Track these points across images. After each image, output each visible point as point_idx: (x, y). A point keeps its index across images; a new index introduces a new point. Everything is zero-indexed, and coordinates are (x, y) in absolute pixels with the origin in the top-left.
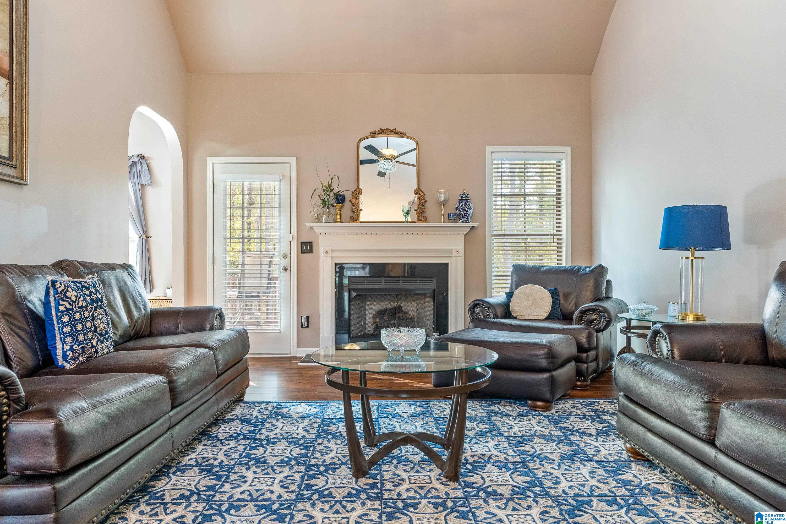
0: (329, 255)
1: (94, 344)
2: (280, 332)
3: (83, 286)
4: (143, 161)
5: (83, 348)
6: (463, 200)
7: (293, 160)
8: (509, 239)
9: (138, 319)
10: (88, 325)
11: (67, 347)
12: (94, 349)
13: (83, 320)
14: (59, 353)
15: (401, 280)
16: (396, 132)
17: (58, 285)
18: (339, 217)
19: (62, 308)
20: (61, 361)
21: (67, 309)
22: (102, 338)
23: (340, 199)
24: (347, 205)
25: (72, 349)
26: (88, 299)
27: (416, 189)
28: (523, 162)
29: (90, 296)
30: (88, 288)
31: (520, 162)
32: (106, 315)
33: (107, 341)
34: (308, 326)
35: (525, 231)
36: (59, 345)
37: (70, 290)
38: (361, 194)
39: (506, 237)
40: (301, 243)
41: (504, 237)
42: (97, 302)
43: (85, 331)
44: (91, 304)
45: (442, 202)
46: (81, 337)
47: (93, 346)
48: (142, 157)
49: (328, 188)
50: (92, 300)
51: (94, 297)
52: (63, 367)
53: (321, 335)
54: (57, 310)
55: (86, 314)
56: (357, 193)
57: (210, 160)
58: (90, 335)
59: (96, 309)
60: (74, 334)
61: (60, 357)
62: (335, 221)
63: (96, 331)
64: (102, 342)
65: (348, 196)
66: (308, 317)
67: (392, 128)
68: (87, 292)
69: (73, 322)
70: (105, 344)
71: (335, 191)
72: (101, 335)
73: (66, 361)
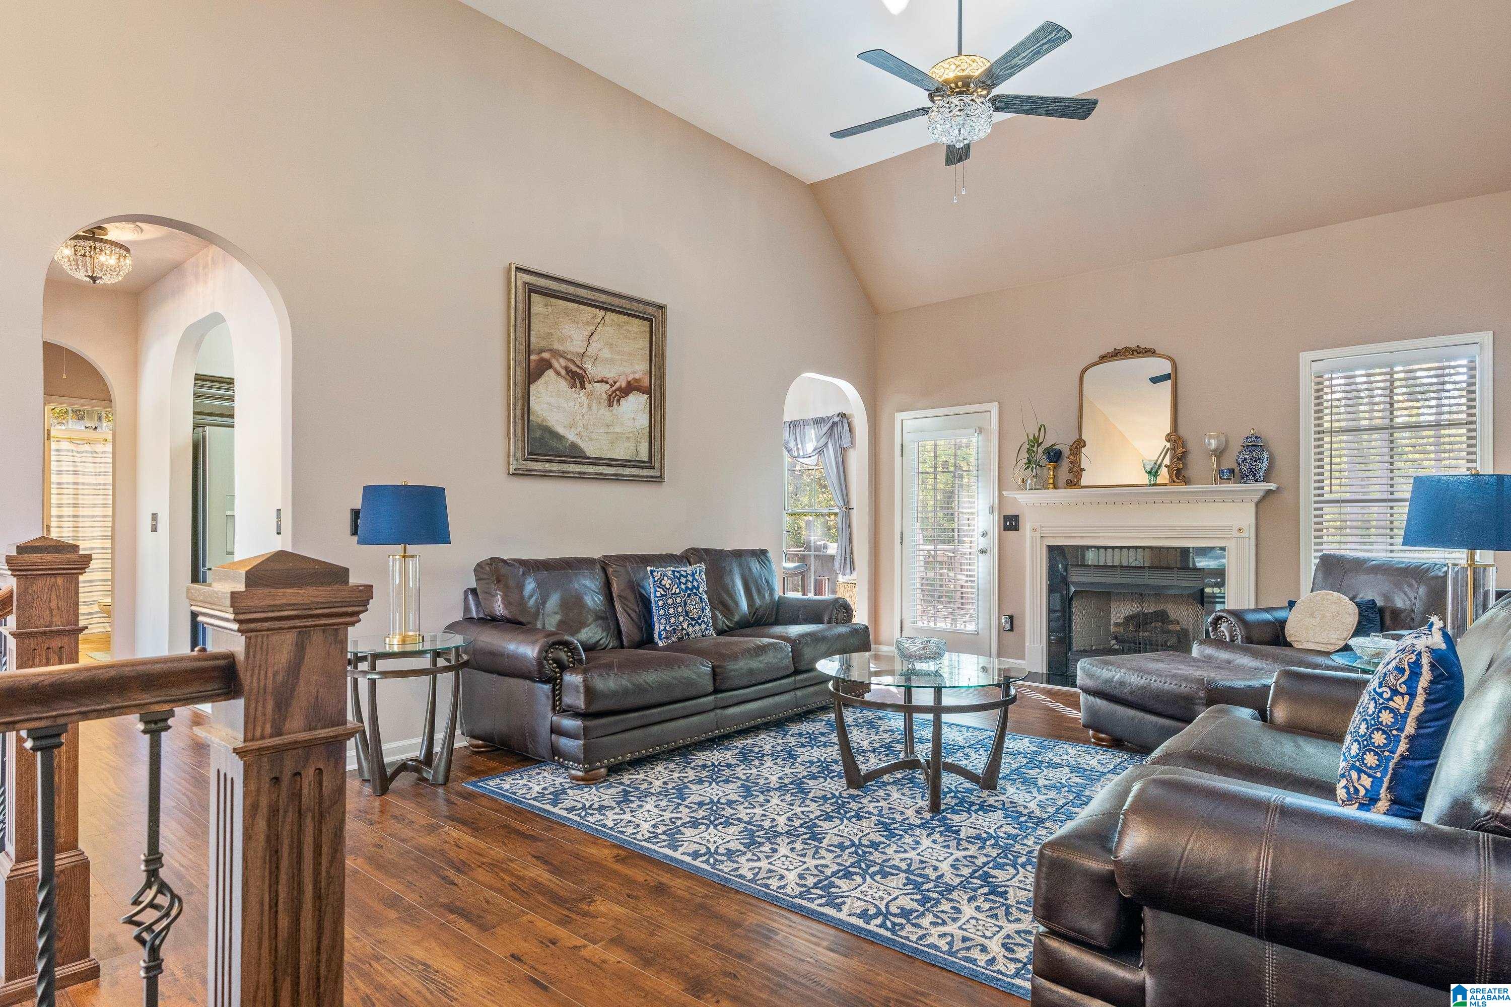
0: (1038, 534)
1: (685, 626)
2: (977, 634)
3: (681, 575)
4: (845, 420)
5: (674, 629)
6: (1248, 446)
7: (994, 407)
8: (1348, 508)
9: (761, 606)
10: (680, 609)
11: (662, 628)
12: (684, 632)
13: (675, 605)
14: (656, 632)
15: (1146, 573)
16: (1139, 350)
17: (655, 574)
18: (1051, 481)
19: (658, 594)
20: (657, 640)
21: (663, 595)
22: (693, 623)
23: (1055, 456)
24: (1065, 464)
25: (665, 630)
26: (683, 587)
27: (1168, 435)
28: (1388, 370)
29: (685, 584)
30: (686, 577)
31: (1384, 370)
32: (702, 602)
33: (700, 625)
34: (1012, 630)
35: (1392, 493)
36: (657, 626)
37: (665, 578)
38: (1084, 446)
39: (1342, 505)
40: (1004, 516)
41: (1338, 505)
42: (691, 590)
43: (676, 615)
44: (685, 591)
45: (1215, 450)
46: (673, 620)
47: (683, 629)
48: (843, 415)
49: (1035, 442)
50: (687, 588)
51: (690, 585)
52: (657, 644)
53: (1027, 644)
54: (656, 596)
55: (679, 600)
56: (1080, 444)
57: (899, 416)
58: (681, 619)
59: (689, 595)
60: (667, 616)
61: (656, 636)
62: (1045, 487)
63: (687, 615)
64: (693, 626)
65: (1066, 452)
66: (1011, 618)
67: (1133, 345)
68: (683, 580)
69: (666, 607)
70: (697, 628)
71: (1044, 446)
72: (693, 619)
73: (661, 639)
